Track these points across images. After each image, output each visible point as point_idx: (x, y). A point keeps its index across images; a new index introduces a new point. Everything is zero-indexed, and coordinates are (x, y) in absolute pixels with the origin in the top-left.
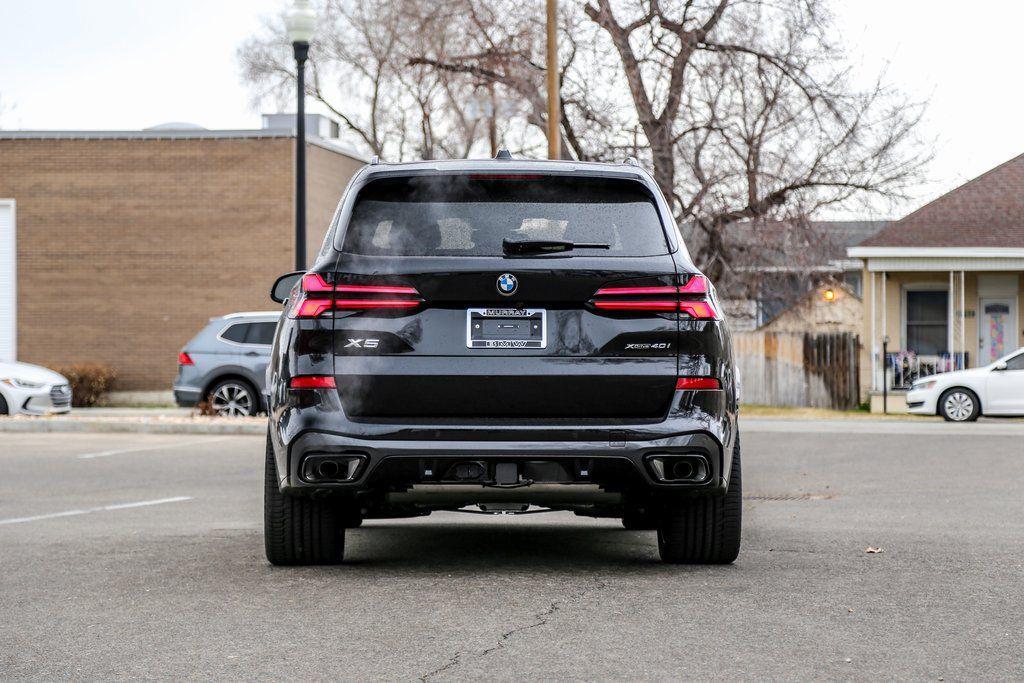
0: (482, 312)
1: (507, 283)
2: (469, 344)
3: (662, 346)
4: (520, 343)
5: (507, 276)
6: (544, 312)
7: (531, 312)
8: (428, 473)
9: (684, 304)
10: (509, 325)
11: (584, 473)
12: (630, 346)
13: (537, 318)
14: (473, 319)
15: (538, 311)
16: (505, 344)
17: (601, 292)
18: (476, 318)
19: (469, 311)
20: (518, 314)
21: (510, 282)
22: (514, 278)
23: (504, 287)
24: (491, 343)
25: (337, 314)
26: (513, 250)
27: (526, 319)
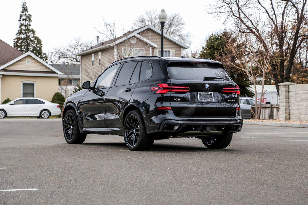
0: (201, 93)
1: (207, 86)
2: (199, 100)
4: (209, 100)
5: (207, 85)
6: (212, 93)
7: (210, 93)
8: (194, 129)
10: (206, 96)
13: (211, 94)
14: (199, 94)
16: (206, 100)
17: (224, 88)
19: (198, 92)
20: (207, 93)
21: (208, 86)
23: (207, 87)
24: (203, 100)
25: (171, 93)
26: (206, 79)
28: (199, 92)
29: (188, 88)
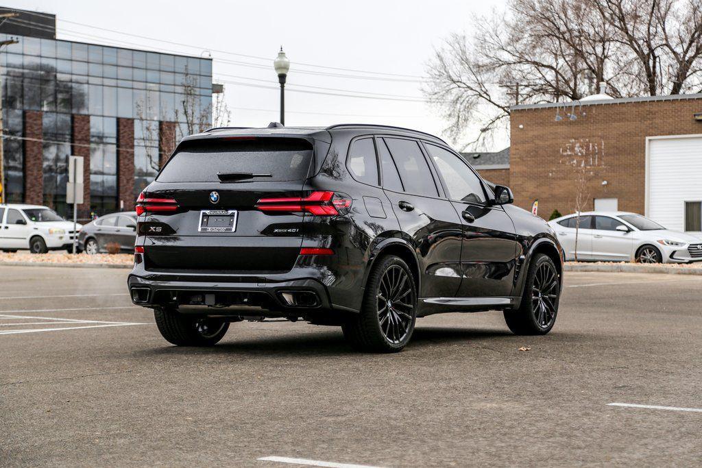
0: (208, 212)
1: (214, 196)
2: (200, 230)
3: (294, 230)
4: (223, 229)
5: (214, 193)
6: (236, 212)
7: (230, 212)
9: (306, 207)
10: (220, 219)
11: (246, 300)
12: (276, 230)
13: (232, 215)
14: (203, 216)
15: (233, 211)
16: (215, 229)
17: (260, 201)
18: (205, 215)
19: (202, 212)
20: (224, 213)
21: (215, 196)
22: (217, 194)
23: (213, 199)
24: (209, 229)
25: (147, 213)
27: (228, 216)
28: (204, 211)
29: (173, 201)
